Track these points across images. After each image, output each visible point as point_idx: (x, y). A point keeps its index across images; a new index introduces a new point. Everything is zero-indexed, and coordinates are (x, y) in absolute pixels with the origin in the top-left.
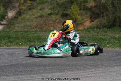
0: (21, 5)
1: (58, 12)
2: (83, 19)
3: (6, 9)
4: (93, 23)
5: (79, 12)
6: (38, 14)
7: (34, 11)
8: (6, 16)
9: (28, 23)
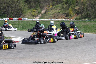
0: (48, 8)
1: (63, 11)
2: (74, 14)
3: (41, 9)
4: (78, 16)
5: (72, 11)
6: (55, 12)
7: (53, 10)
8: (41, 12)
9: (50, 16)
